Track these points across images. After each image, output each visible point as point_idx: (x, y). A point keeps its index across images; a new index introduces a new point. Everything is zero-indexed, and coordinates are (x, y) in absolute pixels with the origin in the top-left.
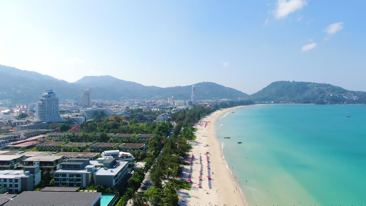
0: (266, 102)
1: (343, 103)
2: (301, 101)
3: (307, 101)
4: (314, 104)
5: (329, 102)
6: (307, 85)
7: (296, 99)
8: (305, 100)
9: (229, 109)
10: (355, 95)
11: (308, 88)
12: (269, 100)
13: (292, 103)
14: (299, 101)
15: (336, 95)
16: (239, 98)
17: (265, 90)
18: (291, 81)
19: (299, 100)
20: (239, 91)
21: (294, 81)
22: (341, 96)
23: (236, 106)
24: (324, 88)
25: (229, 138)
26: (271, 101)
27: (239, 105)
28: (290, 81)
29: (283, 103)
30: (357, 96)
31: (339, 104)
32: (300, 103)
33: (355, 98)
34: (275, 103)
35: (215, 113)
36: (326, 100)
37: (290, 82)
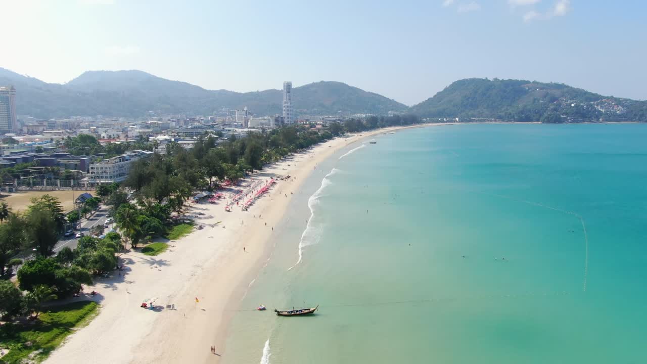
0: (445, 119)
1: (598, 121)
2: (514, 116)
3: (525, 117)
4: (539, 122)
5: (571, 119)
6: (522, 86)
7: (503, 114)
8: (522, 114)
9: (365, 134)
10: (619, 104)
11: (525, 92)
12: (449, 116)
13: (495, 121)
14: (509, 118)
15: (582, 104)
16: (390, 112)
17: (439, 96)
18: (491, 79)
19: (510, 114)
20: (390, 100)
21: (496, 79)
22: (591, 105)
23: (383, 126)
24: (557, 93)
25: (310, 314)
26: (455, 118)
27: (390, 126)
28: (489, 79)
29: (477, 121)
30: (623, 106)
31: (590, 121)
32: (511, 121)
33: (619, 110)
34: (462, 121)
35: (330, 143)
36: (563, 114)
37: (490, 81)
